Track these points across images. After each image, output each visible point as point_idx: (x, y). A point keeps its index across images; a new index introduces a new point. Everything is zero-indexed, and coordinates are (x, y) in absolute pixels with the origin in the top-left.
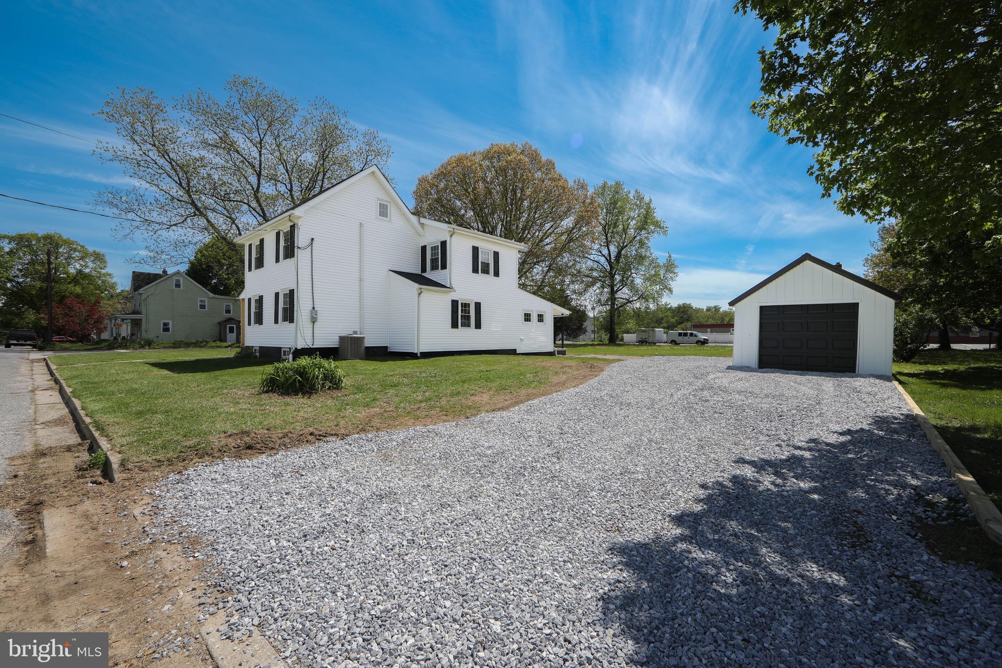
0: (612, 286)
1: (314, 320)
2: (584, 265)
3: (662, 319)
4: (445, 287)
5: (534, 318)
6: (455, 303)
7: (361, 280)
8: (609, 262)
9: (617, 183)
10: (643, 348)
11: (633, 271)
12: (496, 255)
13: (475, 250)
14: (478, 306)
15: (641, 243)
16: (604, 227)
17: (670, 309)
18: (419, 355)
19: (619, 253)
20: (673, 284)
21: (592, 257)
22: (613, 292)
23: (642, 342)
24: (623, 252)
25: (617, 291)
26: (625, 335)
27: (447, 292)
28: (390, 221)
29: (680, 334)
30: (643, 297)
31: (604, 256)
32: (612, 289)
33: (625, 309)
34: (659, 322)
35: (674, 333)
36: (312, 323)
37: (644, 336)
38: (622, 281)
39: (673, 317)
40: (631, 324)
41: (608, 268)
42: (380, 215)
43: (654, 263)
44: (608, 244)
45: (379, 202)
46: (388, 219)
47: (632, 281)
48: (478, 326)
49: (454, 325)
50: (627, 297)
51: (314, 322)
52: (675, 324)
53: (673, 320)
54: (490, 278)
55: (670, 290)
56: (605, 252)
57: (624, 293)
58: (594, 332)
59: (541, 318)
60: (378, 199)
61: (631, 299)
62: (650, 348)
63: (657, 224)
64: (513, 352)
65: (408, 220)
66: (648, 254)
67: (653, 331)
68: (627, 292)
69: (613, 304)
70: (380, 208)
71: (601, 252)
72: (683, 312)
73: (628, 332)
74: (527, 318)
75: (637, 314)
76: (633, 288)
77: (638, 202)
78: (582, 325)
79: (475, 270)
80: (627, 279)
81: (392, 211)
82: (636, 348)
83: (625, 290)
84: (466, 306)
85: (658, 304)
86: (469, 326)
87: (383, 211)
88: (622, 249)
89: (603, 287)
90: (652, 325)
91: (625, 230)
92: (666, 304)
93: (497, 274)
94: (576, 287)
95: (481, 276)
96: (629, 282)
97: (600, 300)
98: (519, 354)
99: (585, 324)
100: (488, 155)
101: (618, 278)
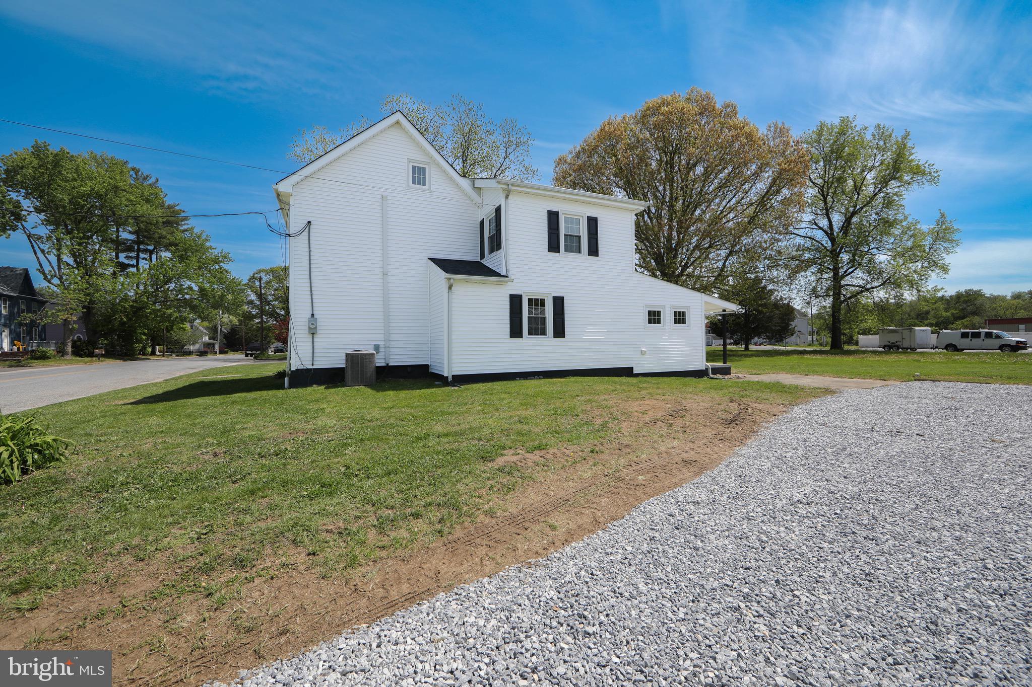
0: (836, 270)
1: (313, 332)
2: (787, 244)
3: (928, 313)
4: (498, 275)
5: (668, 317)
6: (515, 301)
7: (385, 274)
8: (830, 234)
9: (843, 121)
10: (891, 358)
11: (872, 246)
12: (593, 223)
13: (553, 218)
14: (559, 303)
15: (888, 203)
16: (821, 189)
17: (942, 298)
18: (450, 379)
19: (848, 221)
20: (948, 259)
21: (801, 232)
22: (837, 278)
23: (890, 348)
24: (854, 220)
25: (843, 277)
26: (861, 337)
27: (502, 283)
28: (429, 189)
29: (964, 335)
30: (892, 282)
31: (820, 228)
32: (836, 274)
33: (858, 302)
34: (921, 317)
35: (951, 334)
36: (311, 336)
37: (893, 338)
38: (852, 261)
39: (946, 310)
40: (871, 322)
41: (829, 245)
42: (414, 183)
43: (912, 231)
44: (827, 211)
45: (411, 164)
46: (427, 187)
47: (870, 260)
48: (560, 332)
49: (516, 332)
50: (861, 283)
51: (313, 334)
52: (952, 319)
53: (945, 314)
54: (583, 259)
55: (945, 269)
56: (824, 223)
57: (857, 278)
58: (812, 333)
59: (680, 317)
60: (410, 161)
61: (869, 286)
62: (903, 357)
63: (918, 171)
64: (627, 372)
65: (457, 186)
66: (900, 217)
67: (911, 330)
68: (861, 275)
69: (837, 295)
70: (413, 172)
71: (816, 224)
72: (966, 302)
73: (865, 332)
74: (654, 317)
75: (882, 308)
76: (872, 269)
77: (881, 143)
78: (788, 325)
79: (553, 247)
80: (862, 256)
81: (432, 175)
82: (877, 358)
83: (859, 273)
84: (538, 303)
85: (919, 291)
86: (543, 332)
87: (419, 176)
88: (853, 214)
89: (820, 271)
90: (909, 322)
91: (857, 189)
92: (936, 290)
93: (594, 251)
94: (775, 274)
95: (564, 258)
96: (865, 260)
97: (814, 291)
98: (637, 375)
99: (793, 324)
100: (643, 119)
101: (845, 257)
